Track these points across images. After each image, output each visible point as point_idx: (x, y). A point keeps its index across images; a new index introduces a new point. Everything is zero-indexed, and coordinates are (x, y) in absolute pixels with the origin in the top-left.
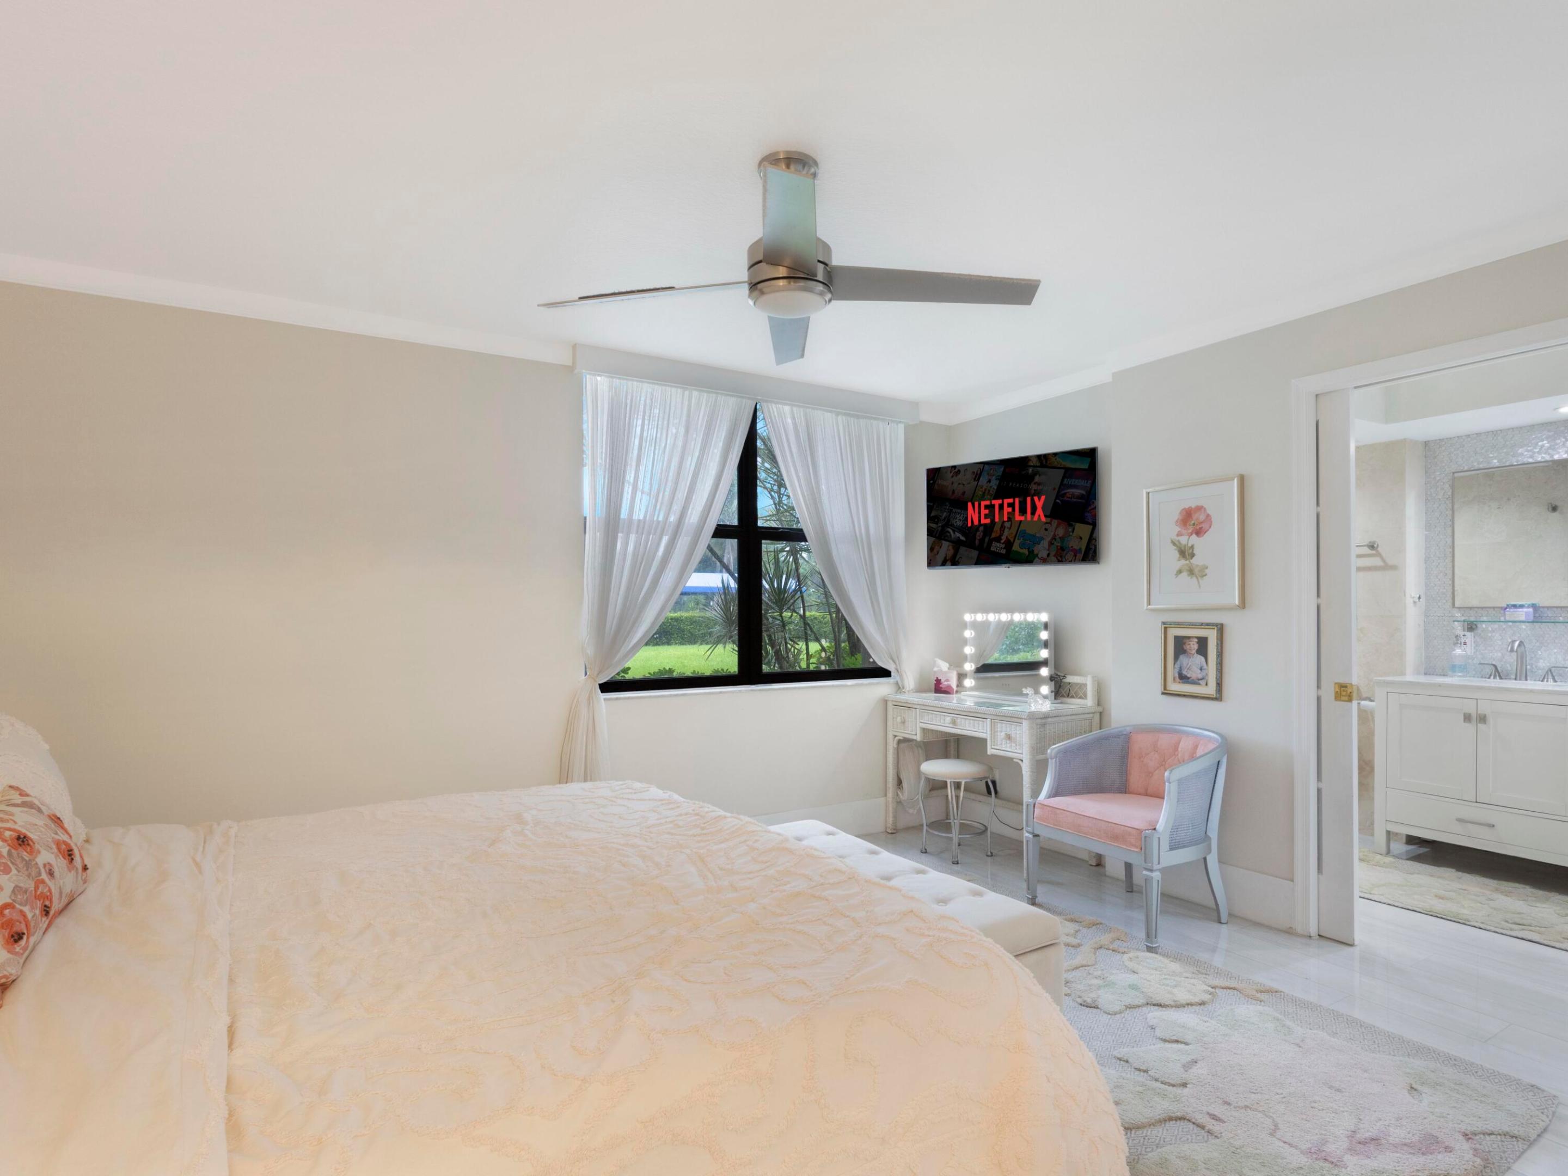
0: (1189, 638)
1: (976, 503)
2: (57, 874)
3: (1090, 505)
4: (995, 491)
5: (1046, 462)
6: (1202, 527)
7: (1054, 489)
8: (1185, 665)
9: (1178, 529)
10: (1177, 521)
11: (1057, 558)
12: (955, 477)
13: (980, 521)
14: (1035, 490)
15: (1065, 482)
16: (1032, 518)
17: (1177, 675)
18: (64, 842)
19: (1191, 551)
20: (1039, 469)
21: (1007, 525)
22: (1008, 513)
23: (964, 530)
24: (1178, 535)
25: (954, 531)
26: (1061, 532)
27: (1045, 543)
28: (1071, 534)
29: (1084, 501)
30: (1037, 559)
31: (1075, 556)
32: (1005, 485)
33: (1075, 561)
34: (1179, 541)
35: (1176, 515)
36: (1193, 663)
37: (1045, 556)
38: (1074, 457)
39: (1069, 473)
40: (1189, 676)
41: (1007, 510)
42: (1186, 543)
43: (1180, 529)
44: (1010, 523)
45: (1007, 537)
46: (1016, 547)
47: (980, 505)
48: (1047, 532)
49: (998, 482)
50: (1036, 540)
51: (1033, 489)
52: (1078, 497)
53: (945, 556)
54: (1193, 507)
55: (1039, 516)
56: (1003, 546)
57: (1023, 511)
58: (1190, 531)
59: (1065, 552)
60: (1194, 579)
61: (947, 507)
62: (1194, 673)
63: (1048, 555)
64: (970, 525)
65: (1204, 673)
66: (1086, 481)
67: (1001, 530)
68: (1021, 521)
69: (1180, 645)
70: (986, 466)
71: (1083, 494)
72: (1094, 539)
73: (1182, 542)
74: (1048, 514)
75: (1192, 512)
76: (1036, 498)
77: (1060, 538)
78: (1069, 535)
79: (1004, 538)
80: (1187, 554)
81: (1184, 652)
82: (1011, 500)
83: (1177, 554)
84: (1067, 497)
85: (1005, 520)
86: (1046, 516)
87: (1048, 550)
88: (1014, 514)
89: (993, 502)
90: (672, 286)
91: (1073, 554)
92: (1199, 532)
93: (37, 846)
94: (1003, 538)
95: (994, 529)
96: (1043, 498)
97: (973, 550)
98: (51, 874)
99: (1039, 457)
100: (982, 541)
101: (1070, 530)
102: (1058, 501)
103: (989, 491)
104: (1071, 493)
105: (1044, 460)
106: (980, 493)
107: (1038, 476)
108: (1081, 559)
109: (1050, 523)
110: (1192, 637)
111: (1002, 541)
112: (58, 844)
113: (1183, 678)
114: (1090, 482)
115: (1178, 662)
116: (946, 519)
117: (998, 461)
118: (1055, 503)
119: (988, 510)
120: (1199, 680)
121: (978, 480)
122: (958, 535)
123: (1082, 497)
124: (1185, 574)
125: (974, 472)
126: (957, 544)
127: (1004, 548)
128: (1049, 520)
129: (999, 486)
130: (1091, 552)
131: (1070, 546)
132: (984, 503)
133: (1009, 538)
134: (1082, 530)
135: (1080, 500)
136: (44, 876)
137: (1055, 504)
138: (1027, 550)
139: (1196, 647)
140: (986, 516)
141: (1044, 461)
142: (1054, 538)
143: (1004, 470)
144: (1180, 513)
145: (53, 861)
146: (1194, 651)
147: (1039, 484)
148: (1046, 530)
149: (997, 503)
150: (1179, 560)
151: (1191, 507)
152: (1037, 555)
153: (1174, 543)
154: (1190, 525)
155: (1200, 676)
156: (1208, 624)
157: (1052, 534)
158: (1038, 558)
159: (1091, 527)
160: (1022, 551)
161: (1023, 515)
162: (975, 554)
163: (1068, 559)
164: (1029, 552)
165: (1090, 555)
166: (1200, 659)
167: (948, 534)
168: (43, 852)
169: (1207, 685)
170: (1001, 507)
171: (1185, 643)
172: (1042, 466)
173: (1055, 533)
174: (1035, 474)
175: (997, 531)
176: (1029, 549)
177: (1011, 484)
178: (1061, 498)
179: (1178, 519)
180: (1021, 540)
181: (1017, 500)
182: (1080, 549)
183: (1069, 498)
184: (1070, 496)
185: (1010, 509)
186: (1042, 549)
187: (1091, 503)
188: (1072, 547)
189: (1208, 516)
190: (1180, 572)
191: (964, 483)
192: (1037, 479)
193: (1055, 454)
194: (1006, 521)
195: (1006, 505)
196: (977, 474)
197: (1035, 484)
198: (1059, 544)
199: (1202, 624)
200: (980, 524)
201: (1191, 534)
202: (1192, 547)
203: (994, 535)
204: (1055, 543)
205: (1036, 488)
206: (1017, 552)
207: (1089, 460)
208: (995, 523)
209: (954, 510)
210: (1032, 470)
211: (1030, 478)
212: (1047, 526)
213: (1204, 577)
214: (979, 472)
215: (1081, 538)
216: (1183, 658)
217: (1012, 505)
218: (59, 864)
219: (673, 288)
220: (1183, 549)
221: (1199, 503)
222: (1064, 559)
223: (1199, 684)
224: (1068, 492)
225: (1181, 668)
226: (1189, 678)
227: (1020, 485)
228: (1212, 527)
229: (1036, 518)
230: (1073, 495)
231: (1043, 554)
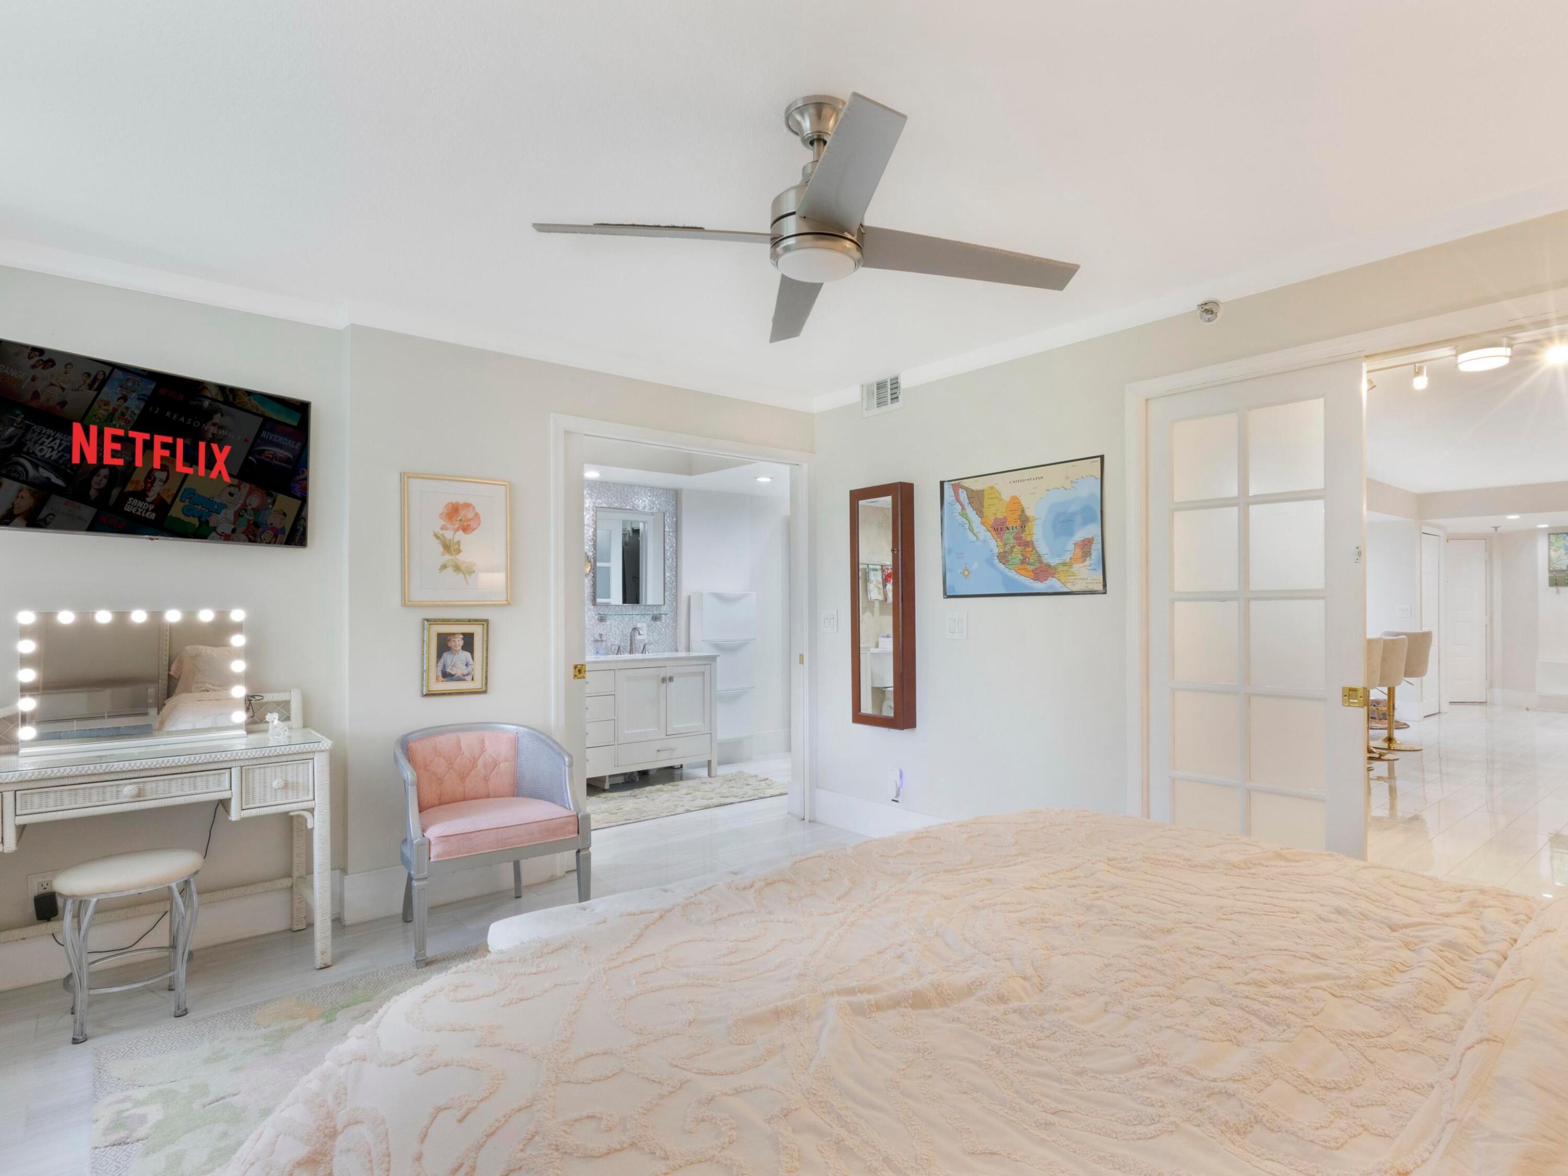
0: (454, 634)
1: (94, 429)
3: (299, 475)
4: (135, 418)
5: (234, 399)
6: (469, 525)
7: (246, 440)
8: (449, 662)
9: (442, 522)
10: (441, 514)
11: (247, 536)
12: (40, 369)
13: (100, 458)
14: (212, 434)
15: (264, 434)
16: (207, 475)
17: (440, 674)
19: (457, 546)
20: (221, 406)
21: (161, 475)
22: (162, 458)
23: (61, 466)
24: (442, 529)
25: (36, 466)
26: (255, 501)
27: (229, 513)
28: (270, 506)
29: (290, 467)
30: (214, 534)
31: (276, 536)
32: (156, 412)
33: (275, 543)
34: (443, 535)
35: (441, 508)
36: (458, 660)
37: (229, 532)
38: (277, 406)
39: (268, 424)
40: (453, 673)
41: (159, 453)
42: (452, 538)
43: (444, 523)
44: (166, 473)
45: (159, 494)
46: (176, 511)
47: (101, 433)
48: (233, 498)
49: (142, 405)
50: (215, 507)
51: (211, 431)
52: (281, 460)
53: (10, 506)
54: (461, 502)
55: (220, 472)
56: (151, 507)
57: (191, 459)
58: (457, 526)
59: (261, 529)
60: (461, 575)
61: (19, 419)
62: (459, 670)
63: (234, 531)
64: (76, 460)
65: (469, 669)
66: (294, 442)
67: (146, 481)
68: (186, 475)
69: (444, 644)
70: (117, 373)
71: (289, 458)
72: (303, 518)
73: (446, 537)
74: (235, 473)
75: (460, 507)
76: (215, 447)
77: (253, 509)
78: (268, 508)
79: (152, 496)
80: (452, 549)
81: (448, 649)
82: (169, 440)
83: (441, 549)
84: (266, 457)
85: (155, 467)
86: (230, 475)
87: (234, 524)
88: (174, 462)
89: (132, 434)
91: (272, 533)
92: (466, 529)
94: (150, 494)
95: (132, 478)
96: (227, 449)
97: (83, 506)
99: (222, 388)
100: (105, 493)
101: (269, 501)
102: (250, 458)
103: (123, 414)
104: (272, 452)
105: (230, 395)
106: (104, 413)
107: (219, 415)
108: (284, 541)
109: (238, 486)
110: (458, 634)
111: (149, 500)
113: (446, 676)
114: (299, 444)
115: (442, 660)
116: (15, 440)
117: (144, 370)
118: (246, 459)
119: (120, 445)
120: (464, 676)
121: (99, 390)
122: (45, 473)
123: (287, 461)
124: (450, 570)
125: (89, 375)
126: (43, 491)
127: (152, 511)
128: (236, 481)
129: (144, 411)
130: (299, 534)
131: (268, 524)
132: (109, 432)
133: (164, 496)
134: (285, 503)
135: (284, 465)
137: (246, 462)
138: (197, 519)
139: (461, 643)
140: (115, 454)
141: (231, 398)
142: (244, 507)
143: (155, 391)
144: (446, 506)
146: (459, 648)
147: (221, 427)
148: (231, 494)
149: (140, 437)
150: (443, 555)
151: (458, 503)
152: (214, 529)
153: (437, 536)
154: (456, 521)
155: (465, 672)
156: (476, 620)
157: (241, 502)
158: (217, 533)
159: (300, 502)
160: (186, 519)
161: (191, 466)
162: (88, 512)
163: (265, 539)
164: (200, 522)
165: (297, 538)
166: (467, 655)
167: (20, 469)
169: (472, 680)
170: (148, 445)
171: (449, 641)
172: (226, 402)
173: (245, 502)
174: (215, 412)
175: (138, 482)
176: (199, 518)
177: (168, 414)
178: (257, 456)
179: (443, 512)
180: (187, 503)
181: (180, 442)
182: (283, 528)
183: (269, 458)
184: (271, 456)
185: (167, 453)
186: (224, 520)
187: (300, 472)
188: (271, 524)
189: (477, 514)
190: (444, 567)
191: (65, 386)
192: (217, 418)
193: (249, 393)
194: (157, 470)
195: (157, 445)
196: (95, 379)
197: (214, 425)
198: (252, 518)
199: (470, 621)
200: (100, 463)
201: (458, 530)
202: (459, 542)
203: (130, 488)
204: (245, 515)
205: (216, 432)
206: (177, 520)
207: (298, 415)
208: (135, 468)
209: (37, 428)
210: (210, 405)
211: (207, 415)
212: (232, 490)
213: (472, 574)
214: (101, 377)
215: (285, 515)
216: (447, 656)
217: (171, 447)
220: (448, 543)
221: (468, 501)
222: (258, 539)
223: (464, 680)
224: (268, 450)
225: (444, 665)
226: (452, 675)
227: (186, 420)
228: (481, 525)
229: (214, 474)
230: (275, 456)
231: (227, 529)
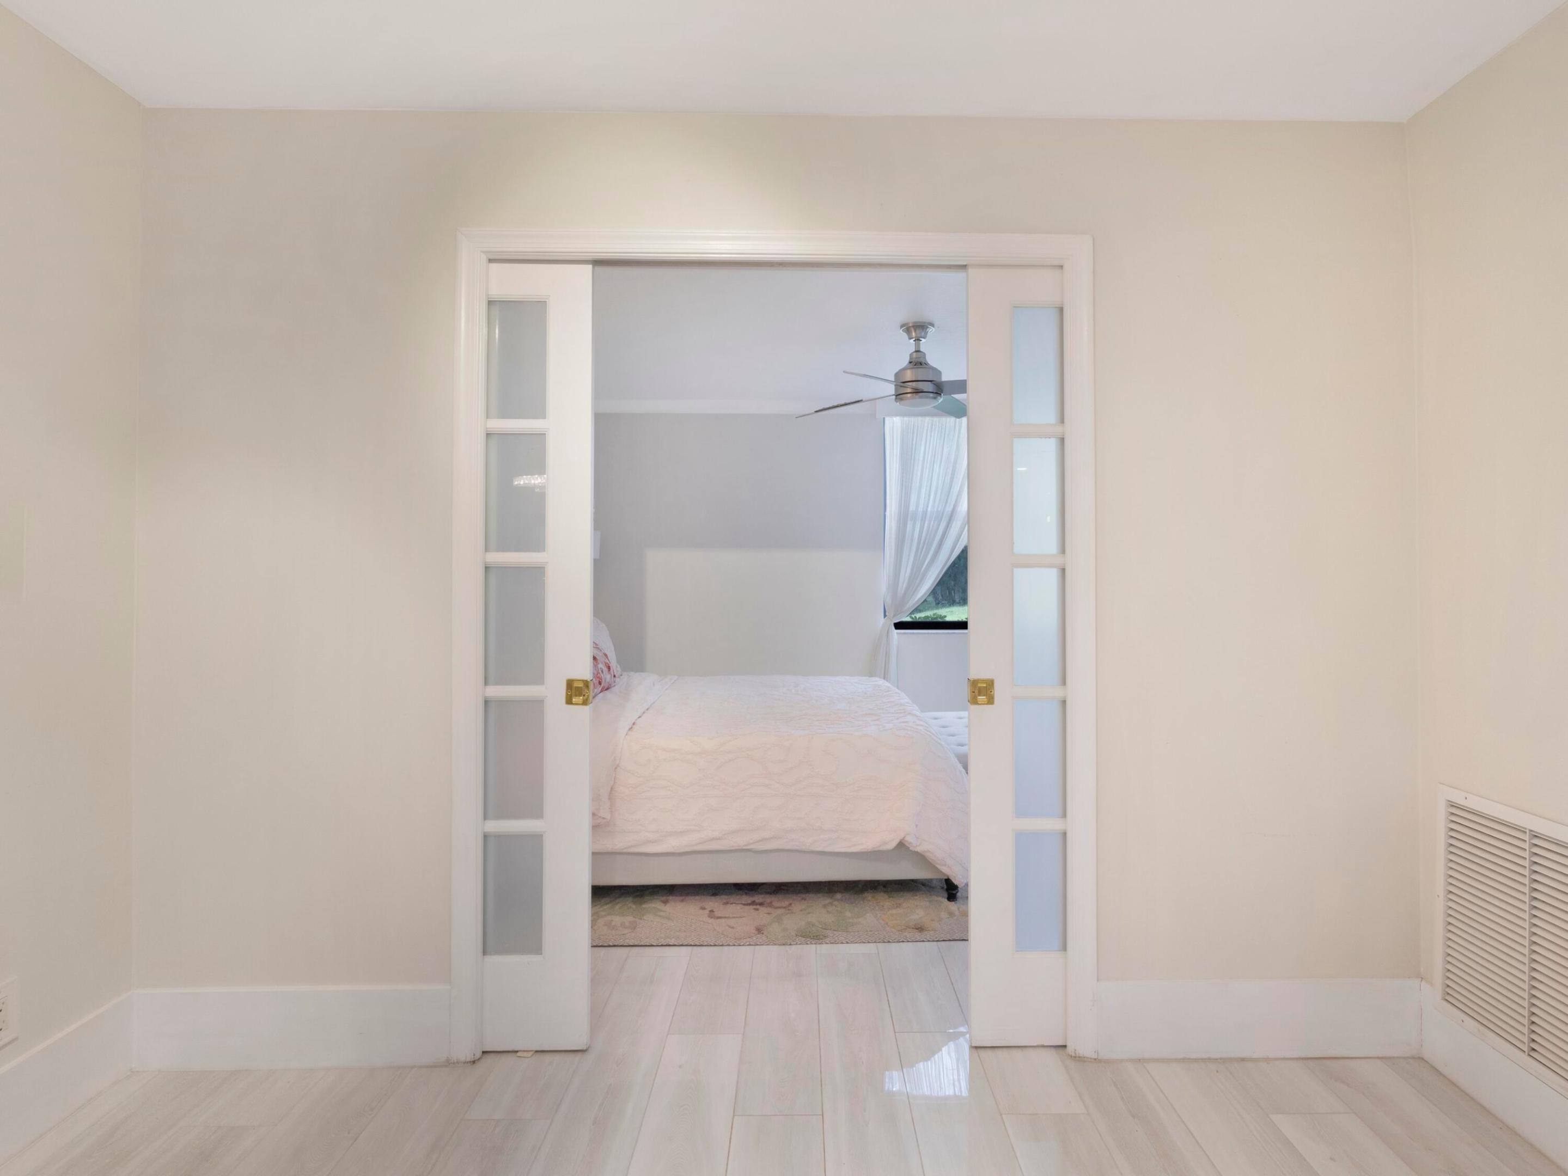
2: (604, 673)
18: (608, 663)
90: (860, 399)
93: (599, 662)
98: (602, 672)
112: (606, 663)
136: (600, 671)
145: (603, 668)
168: (600, 664)
218: (605, 669)
219: (861, 401)
